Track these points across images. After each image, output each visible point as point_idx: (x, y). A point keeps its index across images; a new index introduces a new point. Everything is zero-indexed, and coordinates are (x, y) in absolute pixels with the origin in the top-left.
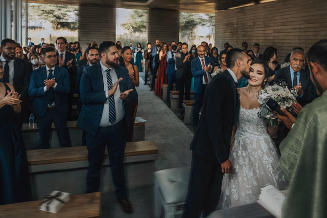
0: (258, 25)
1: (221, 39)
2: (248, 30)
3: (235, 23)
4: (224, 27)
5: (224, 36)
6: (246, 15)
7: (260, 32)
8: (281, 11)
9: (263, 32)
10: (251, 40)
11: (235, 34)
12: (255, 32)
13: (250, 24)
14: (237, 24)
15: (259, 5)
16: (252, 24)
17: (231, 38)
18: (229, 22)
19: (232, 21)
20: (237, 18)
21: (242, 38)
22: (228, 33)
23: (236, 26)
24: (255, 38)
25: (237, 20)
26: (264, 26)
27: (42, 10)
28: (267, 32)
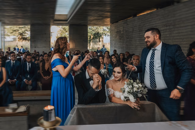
0: (135, 30)
1: (114, 41)
2: (130, 34)
3: (122, 31)
4: (116, 34)
5: (115, 40)
6: (128, 25)
7: (136, 35)
8: (149, 20)
9: (138, 35)
10: (131, 40)
11: (122, 38)
12: (134, 36)
13: (130, 30)
14: (123, 31)
15: (136, 18)
16: (132, 30)
17: (120, 41)
18: (118, 30)
19: (120, 30)
20: (123, 27)
21: (126, 40)
22: (118, 38)
23: (122, 32)
24: (134, 39)
25: (123, 29)
26: (139, 31)
27: (13, 30)
28: (141, 34)
